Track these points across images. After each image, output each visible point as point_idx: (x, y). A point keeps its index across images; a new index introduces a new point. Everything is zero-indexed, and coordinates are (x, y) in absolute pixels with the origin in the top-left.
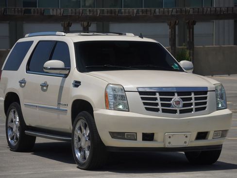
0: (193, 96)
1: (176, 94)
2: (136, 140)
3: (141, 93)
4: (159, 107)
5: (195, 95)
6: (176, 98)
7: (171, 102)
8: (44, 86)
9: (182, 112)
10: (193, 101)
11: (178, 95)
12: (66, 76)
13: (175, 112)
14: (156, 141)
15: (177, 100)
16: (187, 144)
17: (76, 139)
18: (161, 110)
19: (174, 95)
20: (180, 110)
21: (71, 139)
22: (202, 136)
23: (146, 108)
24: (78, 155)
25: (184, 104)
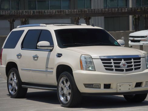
0: (132, 60)
1: (123, 60)
2: (100, 88)
3: (102, 60)
4: (113, 68)
5: (134, 60)
6: (123, 62)
7: (120, 65)
8: (36, 57)
9: (127, 70)
10: (133, 64)
11: (124, 60)
12: (51, 51)
13: (122, 70)
14: (112, 89)
15: (124, 63)
16: (130, 90)
17: (60, 89)
18: (114, 70)
19: (121, 60)
20: (126, 69)
21: (56, 89)
22: (138, 85)
23: (105, 68)
24: (62, 99)
25: (128, 66)
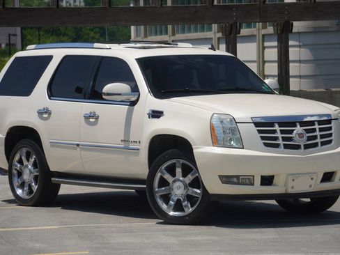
0: (317, 126)
1: (298, 125)
2: (253, 184)
3: (257, 124)
4: (280, 142)
5: (319, 125)
6: (299, 129)
7: (294, 135)
8: (91, 118)
9: (307, 147)
10: (318, 133)
11: (301, 126)
12: (133, 103)
13: (298, 147)
14: (276, 185)
15: (300, 132)
16: (312, 188)
18: (282, 146)
19: (295, 126)
20: (304, 145)
22: (328, 177)
23: (264, 143)
25: (308, 137)
